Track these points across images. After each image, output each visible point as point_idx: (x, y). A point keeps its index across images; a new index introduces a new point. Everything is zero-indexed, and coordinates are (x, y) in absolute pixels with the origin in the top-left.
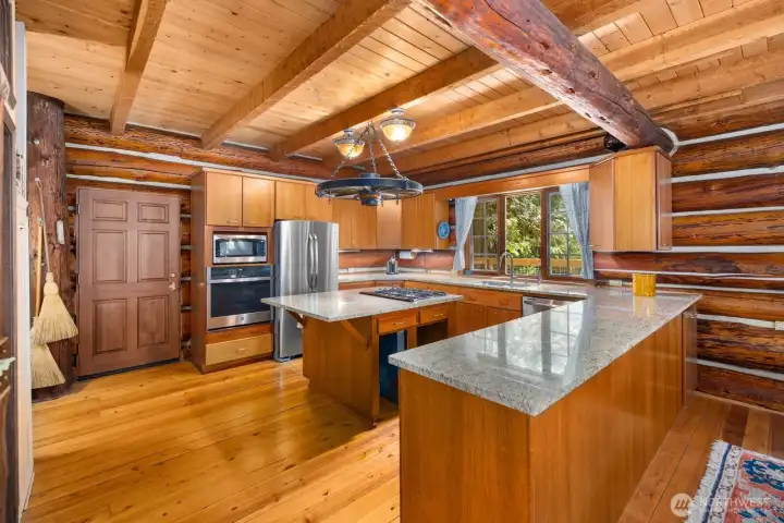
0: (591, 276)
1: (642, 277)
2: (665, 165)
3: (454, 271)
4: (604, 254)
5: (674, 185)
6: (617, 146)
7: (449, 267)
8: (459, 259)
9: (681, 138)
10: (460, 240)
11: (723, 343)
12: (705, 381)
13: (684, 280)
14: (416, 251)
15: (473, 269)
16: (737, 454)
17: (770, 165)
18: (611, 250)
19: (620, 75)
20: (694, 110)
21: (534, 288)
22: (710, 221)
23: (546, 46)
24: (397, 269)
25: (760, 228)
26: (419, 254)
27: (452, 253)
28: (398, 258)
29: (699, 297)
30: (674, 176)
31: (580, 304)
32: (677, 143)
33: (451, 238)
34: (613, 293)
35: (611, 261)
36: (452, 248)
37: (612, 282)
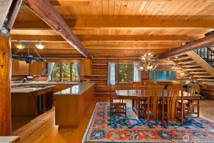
0: (80, 80)
1: (88, 80)
2: (91, 62)
3: (47, 81)
4: (82, 76)
5: (92, 65)
6: (85, 57)
7: (46, 80)
8: (49, 77)
9: (93, 57)
10: (50, 73)
11: (98, 89)
12: (96, 96)
13: (94, 80)
14: (34, 76)
15: (53, 80)
16: (99, 103)
17: (103, 64)
18: (84, 75)
19: (86, 47)
20: (95, 54)
21: (69, 83)
22: (97, 71)
23: (78, 45)
24: (26, 81)
25: (102, 72)
26: (35, 77)
27: (47, 76)
28: (26, 78)
29: (95, 83)
30: (92, 63)
31: (78, 85)
32: (93, 58)
33: (47, 72)
34: (84, 83)
35: (83, 78)
36: (47, 75)
37: (83, 81)
